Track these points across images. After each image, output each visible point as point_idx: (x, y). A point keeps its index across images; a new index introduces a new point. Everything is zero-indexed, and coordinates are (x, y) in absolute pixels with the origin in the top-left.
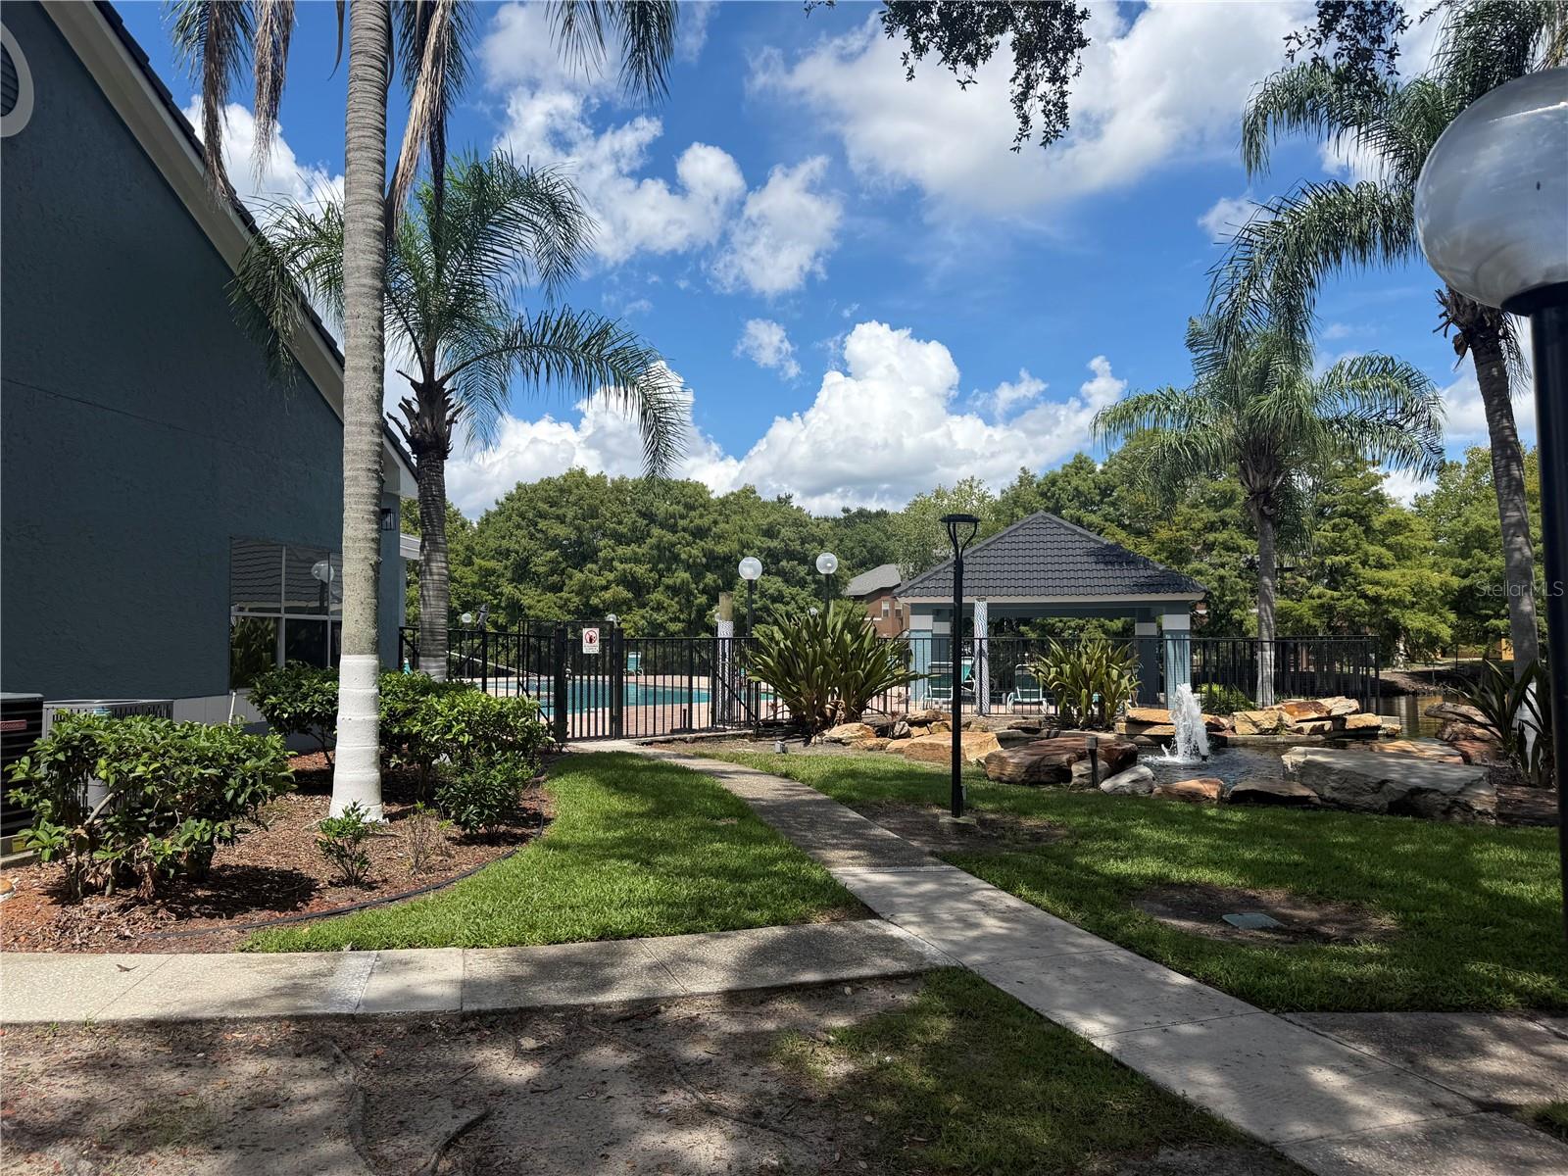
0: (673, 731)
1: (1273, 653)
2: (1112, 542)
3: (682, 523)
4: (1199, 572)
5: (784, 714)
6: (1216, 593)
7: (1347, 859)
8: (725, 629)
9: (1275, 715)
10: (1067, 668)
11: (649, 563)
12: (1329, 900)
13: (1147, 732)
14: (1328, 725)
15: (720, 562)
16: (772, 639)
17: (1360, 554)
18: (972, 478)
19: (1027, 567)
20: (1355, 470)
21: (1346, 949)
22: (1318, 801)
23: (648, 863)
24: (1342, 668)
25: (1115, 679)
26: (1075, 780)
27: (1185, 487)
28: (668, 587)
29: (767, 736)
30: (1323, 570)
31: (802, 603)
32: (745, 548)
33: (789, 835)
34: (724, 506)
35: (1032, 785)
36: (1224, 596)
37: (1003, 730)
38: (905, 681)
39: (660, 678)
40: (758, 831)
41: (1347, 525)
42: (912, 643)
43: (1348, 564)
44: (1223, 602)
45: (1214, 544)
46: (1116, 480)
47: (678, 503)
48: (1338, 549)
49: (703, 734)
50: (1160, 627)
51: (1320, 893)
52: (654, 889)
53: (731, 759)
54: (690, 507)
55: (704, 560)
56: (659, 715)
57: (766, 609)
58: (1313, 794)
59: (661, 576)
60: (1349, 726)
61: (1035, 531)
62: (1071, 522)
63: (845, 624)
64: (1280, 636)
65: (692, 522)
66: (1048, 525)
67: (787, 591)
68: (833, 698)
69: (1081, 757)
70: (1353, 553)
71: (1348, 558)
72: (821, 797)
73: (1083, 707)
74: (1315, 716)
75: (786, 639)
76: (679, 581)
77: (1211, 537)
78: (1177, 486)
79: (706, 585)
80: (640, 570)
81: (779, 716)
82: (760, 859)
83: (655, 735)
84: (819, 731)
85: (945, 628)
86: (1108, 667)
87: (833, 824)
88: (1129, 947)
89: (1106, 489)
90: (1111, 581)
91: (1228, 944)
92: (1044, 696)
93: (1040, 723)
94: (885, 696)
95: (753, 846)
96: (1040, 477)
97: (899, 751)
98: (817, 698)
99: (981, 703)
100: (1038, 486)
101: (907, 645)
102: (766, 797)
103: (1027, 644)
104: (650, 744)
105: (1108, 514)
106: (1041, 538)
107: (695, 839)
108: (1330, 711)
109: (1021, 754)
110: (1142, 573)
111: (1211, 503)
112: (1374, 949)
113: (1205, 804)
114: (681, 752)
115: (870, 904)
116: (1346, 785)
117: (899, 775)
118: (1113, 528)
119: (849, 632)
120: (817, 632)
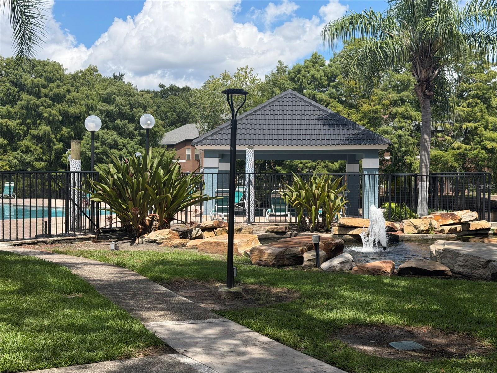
0: (37, 236)
1: (428, 183)
2: (335, 111)
3: (44, 91)
4: (386, 132)
5: (117, 224)
6: (396, 146)
7: (465, 307)
8: (75, 166)
9: (427, 221)
10: (303, 192)
11: (19, 119)
12: (453, 332)
13: (351, 233)
14: (459, 228)
15: (72, 120)
16: (109, 173)
17: (483, 122)
18: (247, 66)
19: (280, 127)
20: (483, 68)
21: (461, 361)
22: (450, 273)
23: (17, 324)
24: (469, 193)
25: (333, 199)
26: (305, 263)
27: (380, 77)
28: (34, 137)
29: (105, 239)
30: (461, 132)
31: (131, 149)
32: (90, 110)
33: (118, 303)
34: (75, 80)
35: (279, 266)
36: (401, 147)
37: (262, 233)
38: (200, 202)
39: (27, 201)
40: (97, 301)
41: (477, 103)
42: (205, 176)
43: (476, 128)
44: (400, 152)
45: (396, 114)
46: (338, 71)
47: (41, 76)
48: (471, 118)
49: (59, 238)
50: (361, 166)
51: (447, 328)
52: (21, 341)
53: (80, 254)
54: (50, 80)
55: (60, 118)
56: (27, 225)
57: (105, 153)
58: (447, 269)
59: (29, 128)
60: (472, 228)
61: (286, 103)
62: (309, 98)
63: (159, 164)
64: (434, 172)
65: (51, 90)
66: (294, 99)
67: (121, 141)
68: (151, 213)
69: (310, 249)
70: (479, 121)
71: (476, 125)
72: (142, 278)
73: (313, 217)
74: (451, 222)
75: (118, 172)
76: (42, 132)
77: (394, 110)
78: (375, 76)
79: (62, 136)
80: (12, 124)
81: (114, 226)
82: (98, 319)
83: (23, 239)
84: (141, 235)
85: (226, 167)
86: (329, 191)
87: (148, 295)
88: (332, 364)
89: (331, 77)
90: (332, 137)
91: (392, 359)
92: (289, 211)
93: (286, 228)
94: (186, 211)
95: (92, 310)
96: (290, 67)
97: (195, 247)
98: (140, 213)
99: (249, 216)
100: (289, 74)
101: (201, 178)
102: (102, 278)
103: (279, 177)
104: (20, 245)
105: (332, 93)
106: (290, 108)
107: (51, 308)
108: (461, 219)
109: (273, 248)
110: (351, 132)
111: (395, 87)
112: (477, 360)
113: (383, 276)
114: (43, 250)
115: (170, 344)
116: (467, 263)
117: (195, 262)
118: (335, 103)
119: (163, 168)
120: (140, 168)
